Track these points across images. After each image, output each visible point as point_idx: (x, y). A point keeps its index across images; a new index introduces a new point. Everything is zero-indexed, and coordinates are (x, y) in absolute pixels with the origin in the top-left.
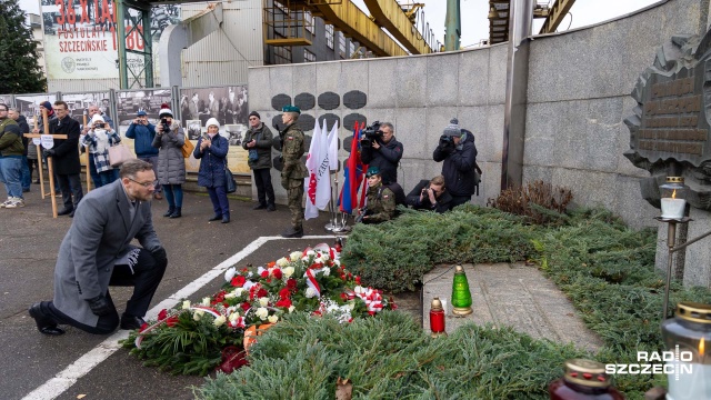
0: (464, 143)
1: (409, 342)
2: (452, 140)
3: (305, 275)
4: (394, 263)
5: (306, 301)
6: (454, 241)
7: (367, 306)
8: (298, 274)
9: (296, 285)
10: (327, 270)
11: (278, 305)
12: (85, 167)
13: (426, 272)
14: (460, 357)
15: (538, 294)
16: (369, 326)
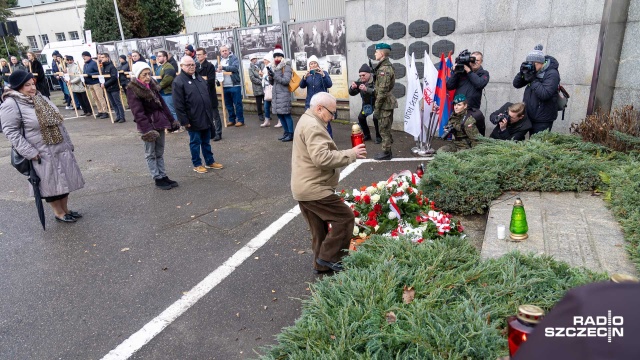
0: (546, 70)
1: (464, 262)
2: (534, 67)
3: (389, 202)
4: (465, 191)
5: (389, 222)
6: (524, 171)
7: (437, 228)
8: (383, 200)
9: (381, 210)
10: (406, 198)
11: (368, 224)
12: (220, 95)
13: (494, 199)
14: (500, 278)
15: (594, 224)
16: (433, 247)
